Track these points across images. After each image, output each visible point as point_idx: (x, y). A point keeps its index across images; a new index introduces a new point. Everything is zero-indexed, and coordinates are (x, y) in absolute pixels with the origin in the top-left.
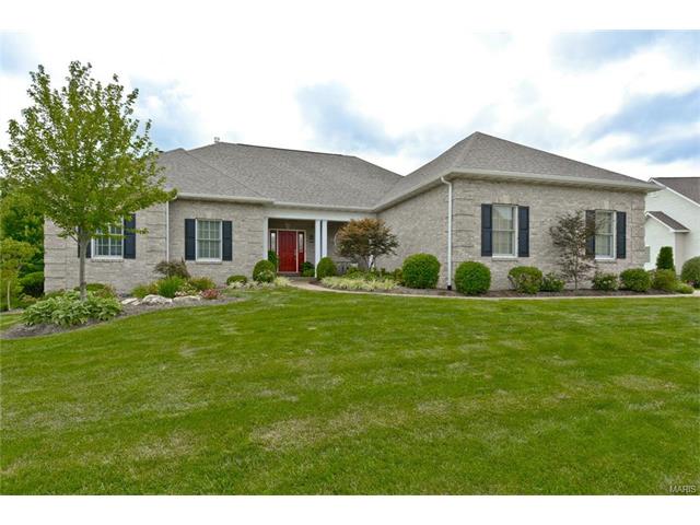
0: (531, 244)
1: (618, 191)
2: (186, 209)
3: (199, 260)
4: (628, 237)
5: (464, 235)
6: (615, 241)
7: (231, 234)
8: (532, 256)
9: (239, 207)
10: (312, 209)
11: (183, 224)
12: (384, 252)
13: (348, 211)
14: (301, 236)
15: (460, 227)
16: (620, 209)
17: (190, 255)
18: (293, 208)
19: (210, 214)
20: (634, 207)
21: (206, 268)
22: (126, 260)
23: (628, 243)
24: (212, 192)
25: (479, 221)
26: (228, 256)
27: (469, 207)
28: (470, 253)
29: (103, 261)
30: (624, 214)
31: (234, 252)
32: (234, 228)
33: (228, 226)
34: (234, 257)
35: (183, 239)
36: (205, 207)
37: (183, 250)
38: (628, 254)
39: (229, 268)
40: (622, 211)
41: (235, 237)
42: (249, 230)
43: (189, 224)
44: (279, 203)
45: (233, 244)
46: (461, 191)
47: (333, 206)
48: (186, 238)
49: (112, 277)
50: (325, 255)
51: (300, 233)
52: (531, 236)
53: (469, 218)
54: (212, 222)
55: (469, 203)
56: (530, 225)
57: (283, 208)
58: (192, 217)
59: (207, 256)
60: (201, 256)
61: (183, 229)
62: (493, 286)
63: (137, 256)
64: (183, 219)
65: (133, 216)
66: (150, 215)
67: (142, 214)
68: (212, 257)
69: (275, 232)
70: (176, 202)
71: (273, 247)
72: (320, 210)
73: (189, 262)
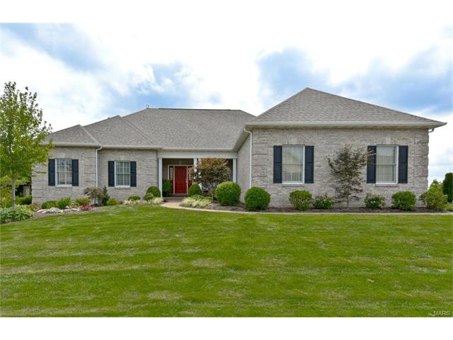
0: (315, 173)
1: (399, 129)
2: (109, 155)
3: (116, 186)
4: (409, 165)
5: (259, 168)
6: (397, 169)
7: (135, 170)
8: (317, 183)
9: (140, 152)
10: (190, 151)
11: (107, 164)
13: (215, 152)
15: (257, 163)
16: (403, 143)
17: (111, 184)
18: (177, 151)
19: (123, 157)
20: (417, 141)
21: (121, 192)
22: (74, 187)
23: (409, 171)
24: (124, 144)
25: (271, 158)
26: (133, 184)
27: (263, 149)
28: (264, 181)
29: (62, 188)
30: (406, 148)
31: (137, 181)
32: (138, 167)
33: (133, 165)
34: (137, 184)
35: (107, 174)
36: (120, 153)
37: (107, 181)
38: (409, 180)
39: (133, 191)
40: (404, 145)
41: (138, 171)
42: (147, 167)
43: (111, 164)
45: (137, 176)
46: (257, 137)
47: (204, 148)
48: (109, 172)
51: (189, 167)
52: (315, 168)
53: (264, 156)
54: (125, 162)
55: (264, 145)
56: (315, 160)
58: (112, 160)
59: (122, 184)
60: (118, 184)
61: (107, 167)
62: (271, 204)
63: (80, 184)
64: (107, 161)
65: (77, 160)
66: (86, 159)
67: (82, 160)
68: (125, 184)
69: (172, 167)
70: (102, 151)
71: (171, 177)
72: (196, 151)
73: (110, 188)
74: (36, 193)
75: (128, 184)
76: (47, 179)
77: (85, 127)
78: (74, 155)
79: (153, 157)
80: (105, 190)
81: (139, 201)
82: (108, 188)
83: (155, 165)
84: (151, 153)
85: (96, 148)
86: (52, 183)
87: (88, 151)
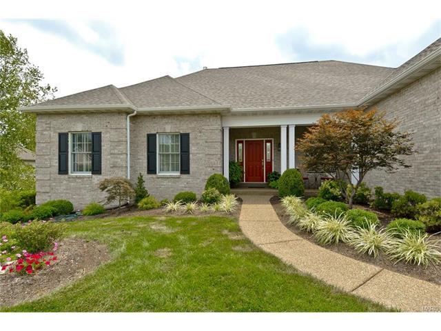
2: (148, 124)
3: (159, 174)
7: (188, 147)
9: (196, 117)
10: (276, 113)
11: (146, 139)
12: (382, 163)
14: (268, 144)
17: (151, 169)
18: (255, 114)
21: (165, 183)
22: (94, 176)
26: (185, 169)
29: (77, 177)
31: (192, 166)
32: (192, 141)
34: (191, 170)
35: (146, 154)
36: (165, 120)
37: (145, 165)
41: (193, 149)
42: (206, 142)
43: (151, 139)
44: (239, 109)
45: (191, 156)
47: (301, 107)
48: (148, 151)
49: (83, 191)
50: (292, 166)
51: (267, 141)
54: (172, 135)
57: (244, 115)
58: (153, 132)
59: (167, 170)
60: (161, 170)
61: (146, 143)
63: (103, 171)
64: (145, 134)
65: (99, 134)
66: (113, 132)
67: (107, 132)
68: (173, 170)
69: (242, 142)
70: (137, 118)
71: (240, 158)
72: (287, 113)
73: (150, 176)
74: (42, 186)
75: (177, 170)
76: (57, 164)
77: (122, 89)
78: (94, 125)
79: (215, 124)
80: (141, 180)
81: (193, 206)
82: (146, 177)
83: (220, 137)
84: (212, 119)
85: (127, 112)
86: (63, 170)
87: (116, 118)
